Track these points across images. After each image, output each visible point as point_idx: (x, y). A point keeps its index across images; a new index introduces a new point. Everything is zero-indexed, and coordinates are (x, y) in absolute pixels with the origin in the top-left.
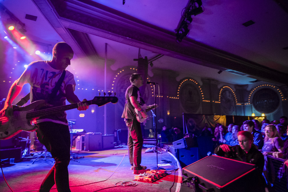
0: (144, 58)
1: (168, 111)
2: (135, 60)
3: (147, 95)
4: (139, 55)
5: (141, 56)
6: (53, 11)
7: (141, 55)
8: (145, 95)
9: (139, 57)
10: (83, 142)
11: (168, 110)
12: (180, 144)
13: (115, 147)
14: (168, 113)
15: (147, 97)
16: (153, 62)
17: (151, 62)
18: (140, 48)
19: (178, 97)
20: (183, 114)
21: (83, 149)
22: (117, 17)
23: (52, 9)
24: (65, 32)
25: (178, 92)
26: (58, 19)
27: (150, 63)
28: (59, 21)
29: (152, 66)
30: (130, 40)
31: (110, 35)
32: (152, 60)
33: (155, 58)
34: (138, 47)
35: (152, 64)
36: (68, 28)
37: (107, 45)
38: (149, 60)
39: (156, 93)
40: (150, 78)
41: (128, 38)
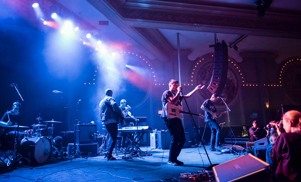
0: (221, 43)
1: (267, 103)
2: (211, 46)
3: (236, 84)
6: (116, 15)
7: (217, 40)
8: (234, 85)
9: (215, 42)
10: (157, 140)
12: (263, 144)
13: (192, 146)
14: (268, 106)
15: (236, 87)
16: (237, 45)
17: (235, 45)
18: (215, 33)
19: (280, 84)
20: (282, 107)
21: (157, 147)
23: (115, 13)
25: (280, 77)
27: (234, 47)
28: (124, 22)
29: (236, 50)
30: (198, 26)
31: (175, 25)
32: (235, 43)
33: (239, 40)
34: (214, 32)
35: (236, 48)
36: (134, 27)
37: (179, 35)
38: (230, 44)
39: (247, 82)
40: (238, 64)
41: (196, 24)
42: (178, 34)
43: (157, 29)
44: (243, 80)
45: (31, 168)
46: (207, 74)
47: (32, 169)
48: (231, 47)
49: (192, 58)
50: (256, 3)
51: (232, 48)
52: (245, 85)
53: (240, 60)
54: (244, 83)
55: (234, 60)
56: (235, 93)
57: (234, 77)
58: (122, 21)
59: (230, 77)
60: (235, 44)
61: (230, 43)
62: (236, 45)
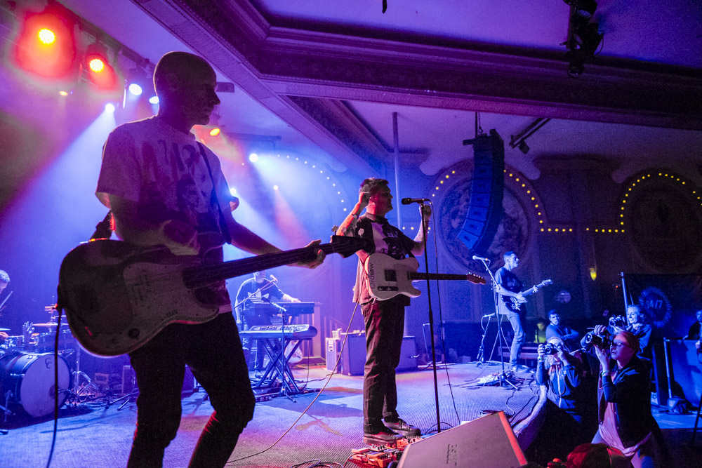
0: (489, 134)
1: (592, 269)
2: (466, 142)
3: (524, 228)
4: (477, 127)
5: (482, 131)
7: (480, 128)
8: (520, 230)
9: (476, 133)
10: (339, 354)
11: (593, 266)
13: (419, 366)
14: (594, 275)
15: (525, 233)
16: (528, 142)
17: (522, 142)
18: (477, 111)
19: (620, 228)
20: (622, 277)
21: (339, 370)
22: (394, 45)
24: (284, 106)
25: (622, 212)
26: (260, 81)
27: (519, 145)
28: (263, 84)
29: (525, 153)
30: (434, 94)
31: (382, 92)
32: (524, 136)
33: (531, 130)
34: (473, 110)
35: (524, 147)
36: (288, 96)
37: (398, 117)
38: (512, 139)
39: (551, 222)
40: (532, 183)
41: (428, 91)
42: (395, 115)
43: (345, 103)
44: (540, 217)
45: (4, 430)
46: (462, 206)
47: (5, 433)
48: (514, 147)
49: (429, 168)
50: (564, 43)
51: (517, 149)
52: (546, 230)
53: (534, 175)
54: (542, 225)
55: (521, 174)
56: (522, 246)
57: (521, 212)
58: (258, 80)
59: (513, 213)
60: (523, 139)
61: (512, 136)
62: (525, 141)
